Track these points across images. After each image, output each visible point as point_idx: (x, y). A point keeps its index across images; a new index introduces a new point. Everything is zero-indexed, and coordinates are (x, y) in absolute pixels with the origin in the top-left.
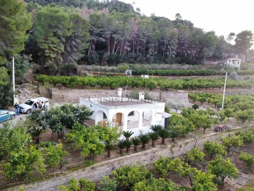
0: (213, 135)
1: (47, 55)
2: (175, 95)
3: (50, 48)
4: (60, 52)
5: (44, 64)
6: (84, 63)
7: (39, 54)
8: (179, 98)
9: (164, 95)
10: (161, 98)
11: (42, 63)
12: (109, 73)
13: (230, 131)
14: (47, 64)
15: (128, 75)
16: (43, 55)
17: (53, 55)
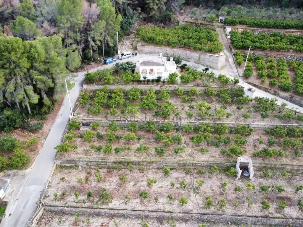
1: (151, 7)
2: (210, 57)
3: (154, 1)
4: (162, 2)
5: (150, 14)
6: (193, 3)
7: (146, 6)
8: (212, 60)
9: (203, 56)
10: (200, 58)
11: (148, 13)
12: (200, 22)
13: (205, 87)
14: (152, 14)
15: (221, 22)
16: (148, 7)
17: (156, 7)
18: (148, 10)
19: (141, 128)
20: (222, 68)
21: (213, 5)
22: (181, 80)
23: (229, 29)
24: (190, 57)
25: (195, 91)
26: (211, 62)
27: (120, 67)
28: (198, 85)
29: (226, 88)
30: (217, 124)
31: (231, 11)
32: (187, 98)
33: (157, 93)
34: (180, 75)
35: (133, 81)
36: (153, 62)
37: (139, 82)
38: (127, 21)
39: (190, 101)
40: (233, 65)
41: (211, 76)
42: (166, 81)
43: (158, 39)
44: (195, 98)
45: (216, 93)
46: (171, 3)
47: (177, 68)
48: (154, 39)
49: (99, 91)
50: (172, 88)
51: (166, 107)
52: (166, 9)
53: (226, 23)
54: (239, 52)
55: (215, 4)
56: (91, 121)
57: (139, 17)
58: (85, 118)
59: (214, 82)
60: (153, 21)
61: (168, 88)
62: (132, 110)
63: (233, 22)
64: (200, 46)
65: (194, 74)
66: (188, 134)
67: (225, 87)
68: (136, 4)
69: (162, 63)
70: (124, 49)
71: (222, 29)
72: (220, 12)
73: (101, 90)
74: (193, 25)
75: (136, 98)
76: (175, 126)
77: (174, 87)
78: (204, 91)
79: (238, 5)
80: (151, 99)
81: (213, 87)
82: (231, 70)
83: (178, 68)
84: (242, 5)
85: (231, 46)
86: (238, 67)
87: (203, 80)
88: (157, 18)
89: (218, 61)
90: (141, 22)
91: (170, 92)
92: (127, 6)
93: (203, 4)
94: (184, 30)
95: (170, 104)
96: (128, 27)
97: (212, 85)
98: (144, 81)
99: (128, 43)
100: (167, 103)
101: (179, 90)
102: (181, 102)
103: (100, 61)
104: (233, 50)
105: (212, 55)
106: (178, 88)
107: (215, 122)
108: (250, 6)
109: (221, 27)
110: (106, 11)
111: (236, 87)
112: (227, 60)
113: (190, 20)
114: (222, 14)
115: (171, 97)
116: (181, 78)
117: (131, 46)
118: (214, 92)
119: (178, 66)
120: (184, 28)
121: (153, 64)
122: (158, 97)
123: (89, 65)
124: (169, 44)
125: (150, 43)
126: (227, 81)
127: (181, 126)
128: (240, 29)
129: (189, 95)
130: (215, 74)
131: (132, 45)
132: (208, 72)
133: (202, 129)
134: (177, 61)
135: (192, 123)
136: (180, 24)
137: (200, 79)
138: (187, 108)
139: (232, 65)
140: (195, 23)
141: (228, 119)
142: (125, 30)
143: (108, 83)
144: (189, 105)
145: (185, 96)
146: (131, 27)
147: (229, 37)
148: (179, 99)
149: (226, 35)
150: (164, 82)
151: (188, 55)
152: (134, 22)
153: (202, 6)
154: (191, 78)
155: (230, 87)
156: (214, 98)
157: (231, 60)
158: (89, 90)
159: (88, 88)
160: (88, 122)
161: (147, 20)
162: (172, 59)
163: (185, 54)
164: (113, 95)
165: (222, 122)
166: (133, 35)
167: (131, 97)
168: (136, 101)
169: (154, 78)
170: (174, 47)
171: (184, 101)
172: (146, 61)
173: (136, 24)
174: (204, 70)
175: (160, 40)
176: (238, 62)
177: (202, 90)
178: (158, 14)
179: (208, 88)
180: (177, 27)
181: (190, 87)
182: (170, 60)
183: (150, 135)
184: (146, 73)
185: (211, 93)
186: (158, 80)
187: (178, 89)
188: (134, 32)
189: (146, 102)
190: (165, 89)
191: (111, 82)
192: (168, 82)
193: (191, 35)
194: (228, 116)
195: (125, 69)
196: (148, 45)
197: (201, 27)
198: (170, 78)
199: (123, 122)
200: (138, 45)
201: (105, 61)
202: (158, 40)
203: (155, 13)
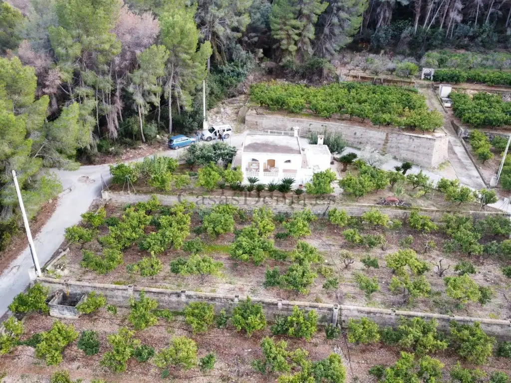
0: (365, 206)
1: (283, 47)
2: (411, 140)
3: (289, 37)
4: (307, 40)
5: (280, 61)
6: (366, 47)
7: (274, 47)
8: (418, 146)
9: (394, 138)
10: (387, 143)
11: (277, 59)
12: (382, 76)
13: (405, 209)
14: (284, 61)
15: (426, 79)
16: (278, 48)
17: (293, 48)
18: (277, 54)
19: (220, 322)
20: (441, 166)
21: (408, 51)
22: (342, 190)
23: (446, 90)
24: (364, 140)
25: (379, 218)
26: (414, 151)
27: (198, 153)
28: (387, 203)
29: (460, 215)
30: (454, 324)
31: (446, 59)
32: (357, 237)
33: (279, 219)
34: (339, 177)
35: (222, 187)
36: (277, 146)
37: (237, 189)
38: (233, 71)
39: (368, 246)
40: (467, 162)
41: (418, 182)
42: (304, 189)
43: (292, 101)
44: (379, 238)
45: (435, 225)
46: (325, 43)
47: (332, 163)
48: (283, 103)
49: (133, 209)
50: (318, 208)
51: (300, 261)
52: (314, 55)
53: (439, 79)
54: (478, 132)
55: (411, 48)
56: (85, 290)
57: (260, 66)
58: (72, 282)
59: (427, 199)
60: (286, 74)
61: (308, 208)
62: (202, 264)
63: (453, 77)
64: (386, 116)
65: (375, 175)
66: (363, 351)
67: (459, 212)
68: (256, 42)
69: (296, 147)
70: (218, 120)
71: (430, 91)
72: (424, 60)
73: (139, 205)
74: (369, 82)
75: (222, 231)
76: (324, 319)
77: (325, 207)
78: (401, 219)
79: (459, 49)
80: (260, 234)
81: (426, 211)
82: (464, 172)
83: (335, 162)
84: (467, 50)
85: (455, 122)
86: (481, 165)
87: (399, 192)
88: (294, 69)
89: (433, 150)
90: (263, 75)
91: (313, 217)
92: (236, 43)
93: (388, 50)
94: (349, 90)
95: (311, 252)
96: (234, 81)
97: (422, 204)
98: (250, 189)
99: (228, 110)
100: (304, 248)
101: (337, 214)
102: (342, 247)
103: (161, 143)
104: (462, 129)
105: (416, 135)
106: (335, 210)
107: (446, 316)
108: (485, 52)
109: (428, 87)
110: (173, 28)
111: (486, 213)
112: (451, 149)
113: (361, 74)
114: (429, 63)
115: (315, 230)
116: (342, 184)
117: (234, 116)
118: (430, 224)
119: (335, 159)
120: (350, 87)
121: (276, 149)
122: (282, 229)
123: (135, 149)
124: (316, 113)
125: (274, 110)
126: (463, 197)
127: (341, 322)
128: (471, 91)
129: (363, 229)
130: (428, 179)
131: (237, 113)
132: (409, 172)
133: (409, 340)
134: (334, 146)
135: (375, 313)
136: (341, 81)
137: (391, 189)
138: (358, 265)
139: (463, 160)
140: (373, 78)
141: (485, 306)
142: (227, 86)
143: (161, 190)
144: (365, 255)
145: (352, 230)
146: (239, 82)
147: (449, 105)
148: (337, 238)
149: (441, 101)
150: (299, 192)
151: (358, 134)
152: (246, 72)
153: (385, 53)
154: (369, 184)
155: (471, 212)
156: (431, 241)
157: (459, 150)
158: (117, 205)
159: (113, 201)
160: (79, 291)
161: (274, 73)
162: (320, 141)
163: (353, 134)
164: (163, 220)
165: (468, 318)
166: (243, 96)
167: (210, 229)
168: (224, 239)
169: (274, 183)
170: (327, 118)
171: (350, 244)
172: (258, 142)
173: (251, 77)
174: (398, 169)
175: (297, 103)
176: (480, 155)
177: (396, 217)
178: (298, 62)
179: (413, 211)
180: (335, 85)
181: (364, 207)
182: (316, 143)
183: (246, 346)
184: (257, 170)
185: (423, 225)
186: (284, 188)
187: (334, 212)
188: (246, 91)
189: (245, 241)
190: (301, 211)
191: (169, 186)
192: (309, 193)
193: (364, 97)
194: (484, 297)
195: (208, 159)
196: (269, 114)
197: (385, 85)
198: (315, 184)
199: (174, 298)
200: (248, 113)
201: (171, 141)
202: (292, 104)
203: (291, 59)
